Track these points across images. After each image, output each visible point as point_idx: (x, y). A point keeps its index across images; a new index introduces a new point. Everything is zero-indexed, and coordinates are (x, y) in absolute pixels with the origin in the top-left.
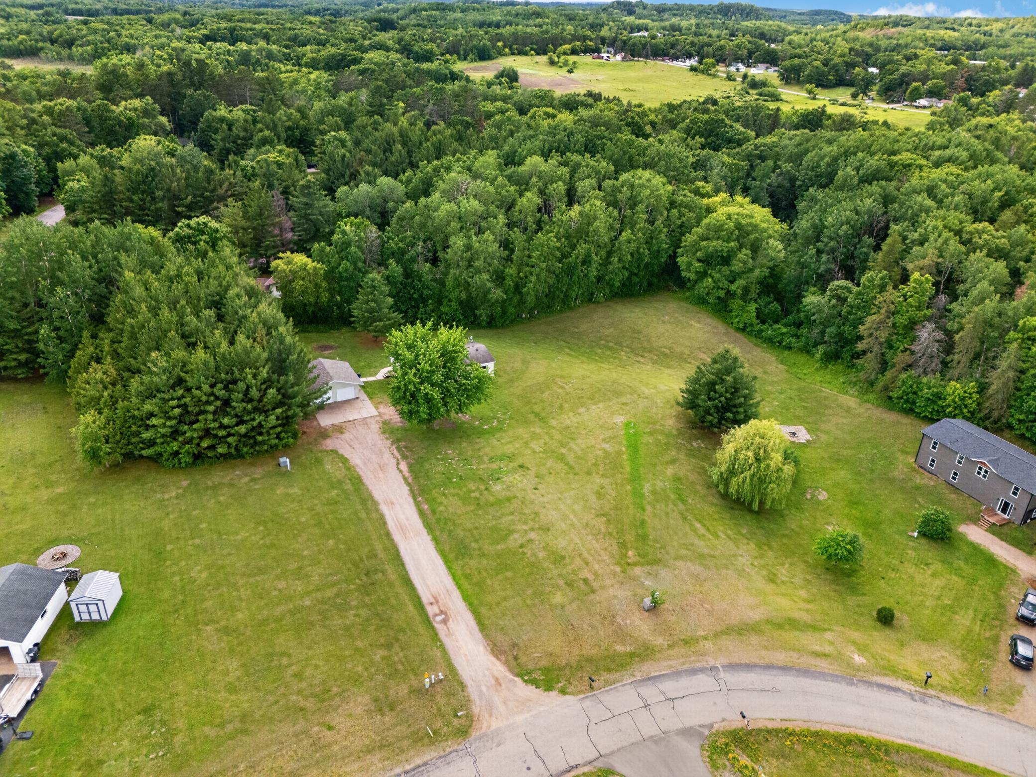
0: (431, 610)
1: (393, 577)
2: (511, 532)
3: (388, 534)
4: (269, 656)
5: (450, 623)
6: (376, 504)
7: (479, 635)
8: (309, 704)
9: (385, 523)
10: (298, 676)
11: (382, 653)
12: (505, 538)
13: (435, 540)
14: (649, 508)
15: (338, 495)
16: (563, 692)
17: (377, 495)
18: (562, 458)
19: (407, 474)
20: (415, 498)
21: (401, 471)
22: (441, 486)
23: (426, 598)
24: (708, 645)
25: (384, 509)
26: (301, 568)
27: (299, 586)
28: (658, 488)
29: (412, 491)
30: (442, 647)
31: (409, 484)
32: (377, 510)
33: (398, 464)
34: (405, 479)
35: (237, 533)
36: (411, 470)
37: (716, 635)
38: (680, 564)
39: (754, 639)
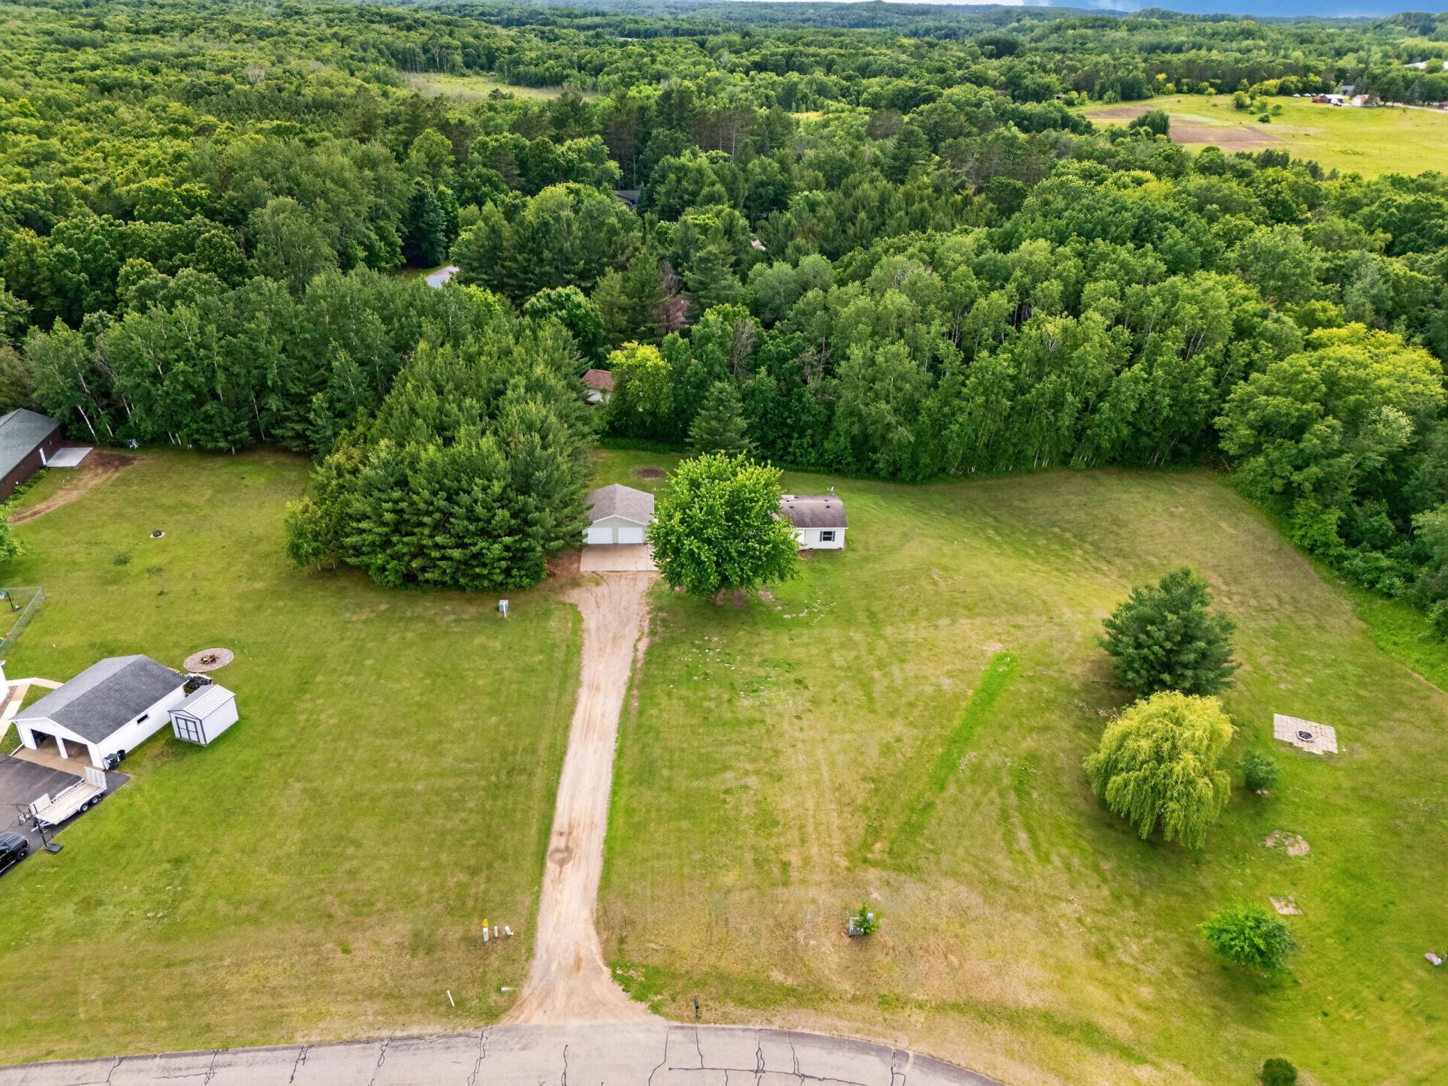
0: (556, 842)
1: (538, 784)
2: (726, 767)
3: (567, 728)
4: (340, 838)
5: (568, 868)
6: (578, 683)
7: (594, 894)
8: (340, 913)
9: (572, 712)
10: (353, 874)
11: (462, 877)
12: (709, 774)
13: (620, 753)
14: (952, 789)
15: (540, 662)
16: (655, 1009)
17: (587, 675)
18: (866, 685)
19: (640, 655)
20: (629, 689)
21: (636, 650)
22: (673, 682)
23: (560, 822)
24: (919, 1017)
25: (583, 695)
26: (441, 742)
27: (423, 764)
28: (988, 764)
29: (631, 679)
30: (537, 896)
31: (634, 670)
32: (574, 693)
33: (639, 640)
34: (634, 661)
35: (398, 680)
36: (648, 653)
37: (941, 1008)
38: (948, 884)
39: (1002, 1034)
